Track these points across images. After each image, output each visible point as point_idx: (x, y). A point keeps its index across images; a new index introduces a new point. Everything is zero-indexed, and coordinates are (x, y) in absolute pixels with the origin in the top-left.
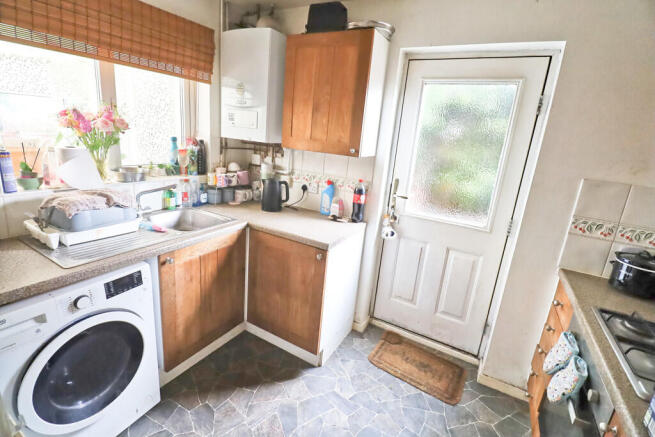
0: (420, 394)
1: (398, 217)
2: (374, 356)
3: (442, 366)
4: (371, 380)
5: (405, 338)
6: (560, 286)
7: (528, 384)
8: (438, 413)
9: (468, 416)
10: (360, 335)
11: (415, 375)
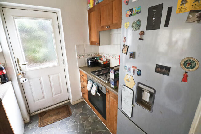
0: (62, 121)
1: (24, 72)
2: (40, 124)
3: (62, 109)
4: (45, 132)
5: (46, 111)
6: (80, 71)
7: (82, 97)
8: (69, 121)
9: (76, 115)
10: (30, 123)
11: (57, 118)
